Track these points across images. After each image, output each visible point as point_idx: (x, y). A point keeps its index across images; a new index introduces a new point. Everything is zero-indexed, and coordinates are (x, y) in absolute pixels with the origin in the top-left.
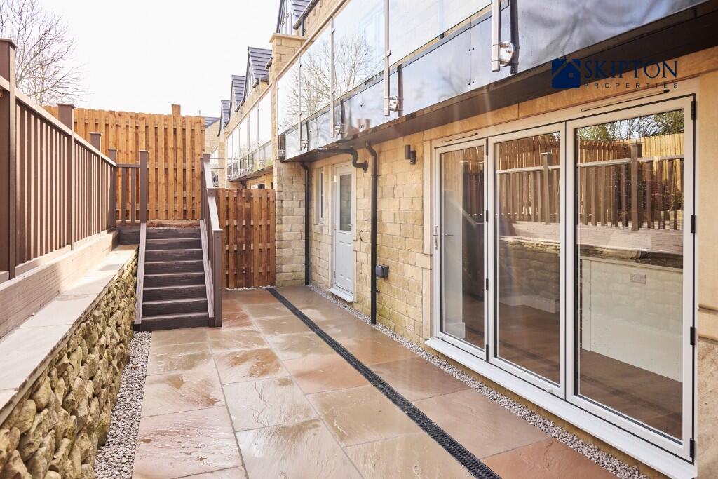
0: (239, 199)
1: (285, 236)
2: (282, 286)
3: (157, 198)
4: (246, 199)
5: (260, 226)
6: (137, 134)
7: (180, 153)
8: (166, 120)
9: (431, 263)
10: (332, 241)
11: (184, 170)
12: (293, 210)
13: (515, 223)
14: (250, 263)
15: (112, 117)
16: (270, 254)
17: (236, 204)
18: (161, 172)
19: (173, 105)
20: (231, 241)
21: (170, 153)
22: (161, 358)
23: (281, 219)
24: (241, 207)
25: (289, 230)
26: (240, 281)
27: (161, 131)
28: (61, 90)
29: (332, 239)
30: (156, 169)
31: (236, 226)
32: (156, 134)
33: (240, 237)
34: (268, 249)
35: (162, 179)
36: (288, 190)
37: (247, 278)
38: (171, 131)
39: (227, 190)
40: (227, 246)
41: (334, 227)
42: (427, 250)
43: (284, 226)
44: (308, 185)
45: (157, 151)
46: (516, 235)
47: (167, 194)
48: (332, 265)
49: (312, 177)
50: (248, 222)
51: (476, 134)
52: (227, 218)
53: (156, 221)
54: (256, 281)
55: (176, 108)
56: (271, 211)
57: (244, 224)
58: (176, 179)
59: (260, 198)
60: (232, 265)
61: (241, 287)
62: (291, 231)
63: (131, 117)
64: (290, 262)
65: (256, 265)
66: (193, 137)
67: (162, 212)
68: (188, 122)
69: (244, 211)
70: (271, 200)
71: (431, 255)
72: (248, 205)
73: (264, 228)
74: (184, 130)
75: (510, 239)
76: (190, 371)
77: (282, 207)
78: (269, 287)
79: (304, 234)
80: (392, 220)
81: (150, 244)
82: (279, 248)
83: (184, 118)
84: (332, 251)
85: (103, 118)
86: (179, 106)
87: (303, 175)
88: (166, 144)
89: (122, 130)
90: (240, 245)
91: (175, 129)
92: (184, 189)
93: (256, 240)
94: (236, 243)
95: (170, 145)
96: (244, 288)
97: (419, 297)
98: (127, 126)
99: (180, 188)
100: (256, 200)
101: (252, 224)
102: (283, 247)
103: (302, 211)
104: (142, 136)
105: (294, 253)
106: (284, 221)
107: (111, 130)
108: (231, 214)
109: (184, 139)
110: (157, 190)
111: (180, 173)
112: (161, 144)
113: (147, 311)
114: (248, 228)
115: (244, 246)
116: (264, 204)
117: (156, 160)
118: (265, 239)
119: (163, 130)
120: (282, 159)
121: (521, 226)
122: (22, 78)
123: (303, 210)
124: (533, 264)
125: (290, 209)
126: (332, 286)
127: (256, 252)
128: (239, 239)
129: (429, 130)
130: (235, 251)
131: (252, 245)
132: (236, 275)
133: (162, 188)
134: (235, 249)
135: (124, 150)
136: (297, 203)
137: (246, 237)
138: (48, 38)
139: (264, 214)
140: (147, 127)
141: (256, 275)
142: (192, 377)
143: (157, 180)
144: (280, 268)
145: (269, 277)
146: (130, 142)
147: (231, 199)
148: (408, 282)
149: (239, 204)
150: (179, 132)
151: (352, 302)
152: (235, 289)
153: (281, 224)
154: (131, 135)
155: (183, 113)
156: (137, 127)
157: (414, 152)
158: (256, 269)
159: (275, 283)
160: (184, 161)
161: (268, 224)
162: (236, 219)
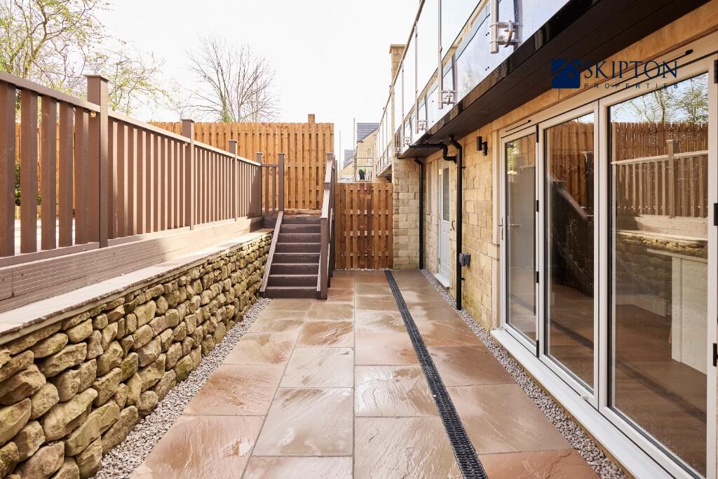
0: (362, 191)
1: (401, 225)
2: (399, 269)
3: (296, 191)
4: (368, 192)
5: (380, 215)
6: (282, 140)
7: (314, 153)
8: (303, 127)
9: (498, 253)
10: (438, 231)
11: (317, 168)
12: (408, 202)
13: (638, 216)
14: (371, 248)
15: (264, 128)
16: (388, 240)
17: (359, 196)
18: (300, 170)
19: (309, 115)
20: (355, 228)
21: (306, 154)
22: (266, 320)
23: (397, 210)
24: (364, 198)
25: (405, 219)
26: (362, 263)
27: (299, 137)
28: (268, 111)
29: (438, 228)
30: (296, 168)
31: (359, 215)
32: (296, 139)
33: (362, 225)
34: (387, 236)
35: (300, 176)
36: (404, 184)
37: (368, 261)
38: (307, 136)
39: (352, 184)
40: (352, 232)
41: (439, 218)
42: (495, 241)
43: (400, 215)
44: (422, 178)
45: (296, 153)
46: (638, 229)
47: (304, 188)
48: (438, 252)
49: (426, 171)
50: (369, 211)
51: (529, 121)
52: (352, 208)
53: (296, 210)
54: (376, 264)
55: (312, 117)
56: (389, 202)
57: (366, 213)
58: (310, 175)
59: (380, 191)
60: (355, 249)
61: (364, 268)
62: (407, 220)
63: (278, 127)
64: (406, 248)
65: (376, 250)
66: (324, 140)
67: (300, 203)
68: (320, 128)
69: (366, 203)
70: (389, 192)
71: (498, 246)
72: (369, 197)
73: (383, 218)
74: (317, 134)
75: (629, 234)
76: (280, 333)
77: (398, 198)
78: (387, 269)
79: (418, 224)
80: (473, 211)
81: (284, 229)
82: (396, 235)
83: (317, 125)
84: (438, 239)
85: (258, 129)
86: (314, 115)
87: (418, 170)
88: (303, 147)
89: (271, 138)
90: (362, 232)
91: (310, 135)
92: (317, 184)
93: (376, 228)
94: (359, 229)
95: (307, 148)
96: (366, 269)
97: (489, 286)
98: (275, 134)
99: (314, 183)
100: (376, 192)
101: (373, 213)
102: (399, 234)
103: (416, 203)
104: (285, 141)
105: (409, 240)
106: (400, 211)
107: (264, 138)
108: (354, 205)
109: (317, 142)
110: (296, 185)
111: (314, 170)
112: (300, 147)
113: (271, 282)
114: (370, 217)
115: (366, 232)
116: (383, 195)
117: (296, 161)
118: (384, 226)
119: (301, 135)
120: (398, 156)
121: (643, 219)
122: (242, 103)
123: (418, 201)
124: (653, 262)
125: (406, 201)
126: (438, 272)
127: (376, 238)
128: (362, 227)
129: (496, 121)
130: (359, 237)
131: (373, 232)
132: (359, 257)
133: (300, 183)
134: (359, 235)
135: (272, 154)
136: (412, 195)
137: (368, 225)
138: (259, 71)
139: (383, 204)
140: (289, 134)
141: (376, 259)
142: (277, 338)
143: (296, 177)
144: (397, 253)
145: (388, 261)
146: (277, 147)
147: (355, 191)
148: (482, 271)
149: (362, 196)
150: (313, 136)
151: (448, 288)
152: (359, 269)
153: (398, 213)
154: (278, 141)
155: (317, 121)
156: (282, 134)
157: (486, 144)
158: (377, 253)
159: (392, 266)
160: (317, 161)
161: (387, 213)
162: (359, 208)
